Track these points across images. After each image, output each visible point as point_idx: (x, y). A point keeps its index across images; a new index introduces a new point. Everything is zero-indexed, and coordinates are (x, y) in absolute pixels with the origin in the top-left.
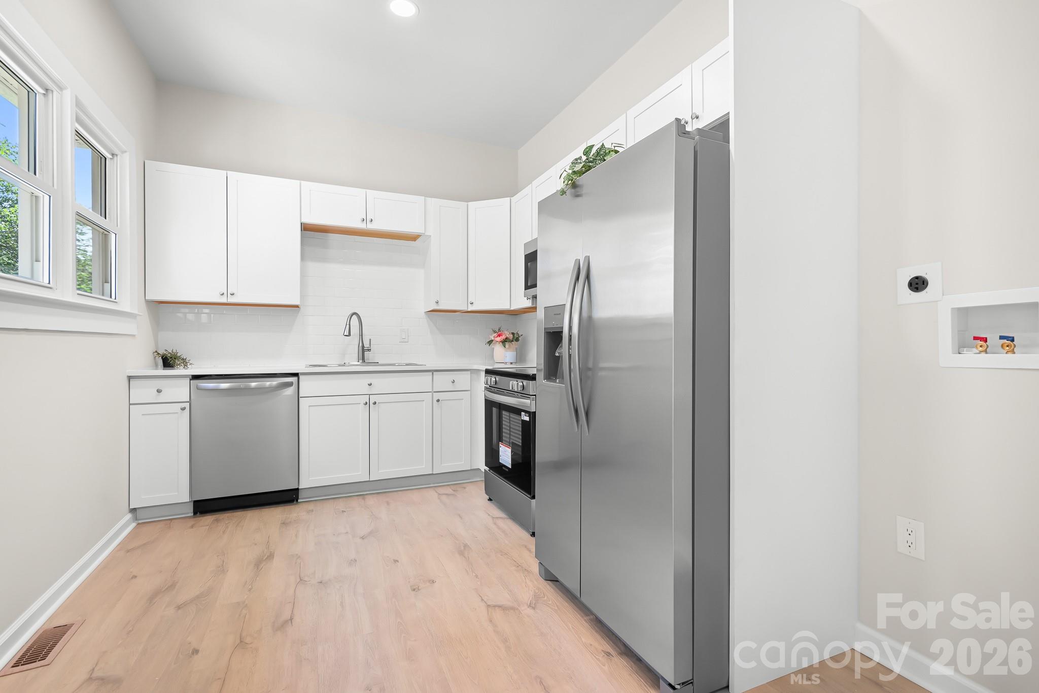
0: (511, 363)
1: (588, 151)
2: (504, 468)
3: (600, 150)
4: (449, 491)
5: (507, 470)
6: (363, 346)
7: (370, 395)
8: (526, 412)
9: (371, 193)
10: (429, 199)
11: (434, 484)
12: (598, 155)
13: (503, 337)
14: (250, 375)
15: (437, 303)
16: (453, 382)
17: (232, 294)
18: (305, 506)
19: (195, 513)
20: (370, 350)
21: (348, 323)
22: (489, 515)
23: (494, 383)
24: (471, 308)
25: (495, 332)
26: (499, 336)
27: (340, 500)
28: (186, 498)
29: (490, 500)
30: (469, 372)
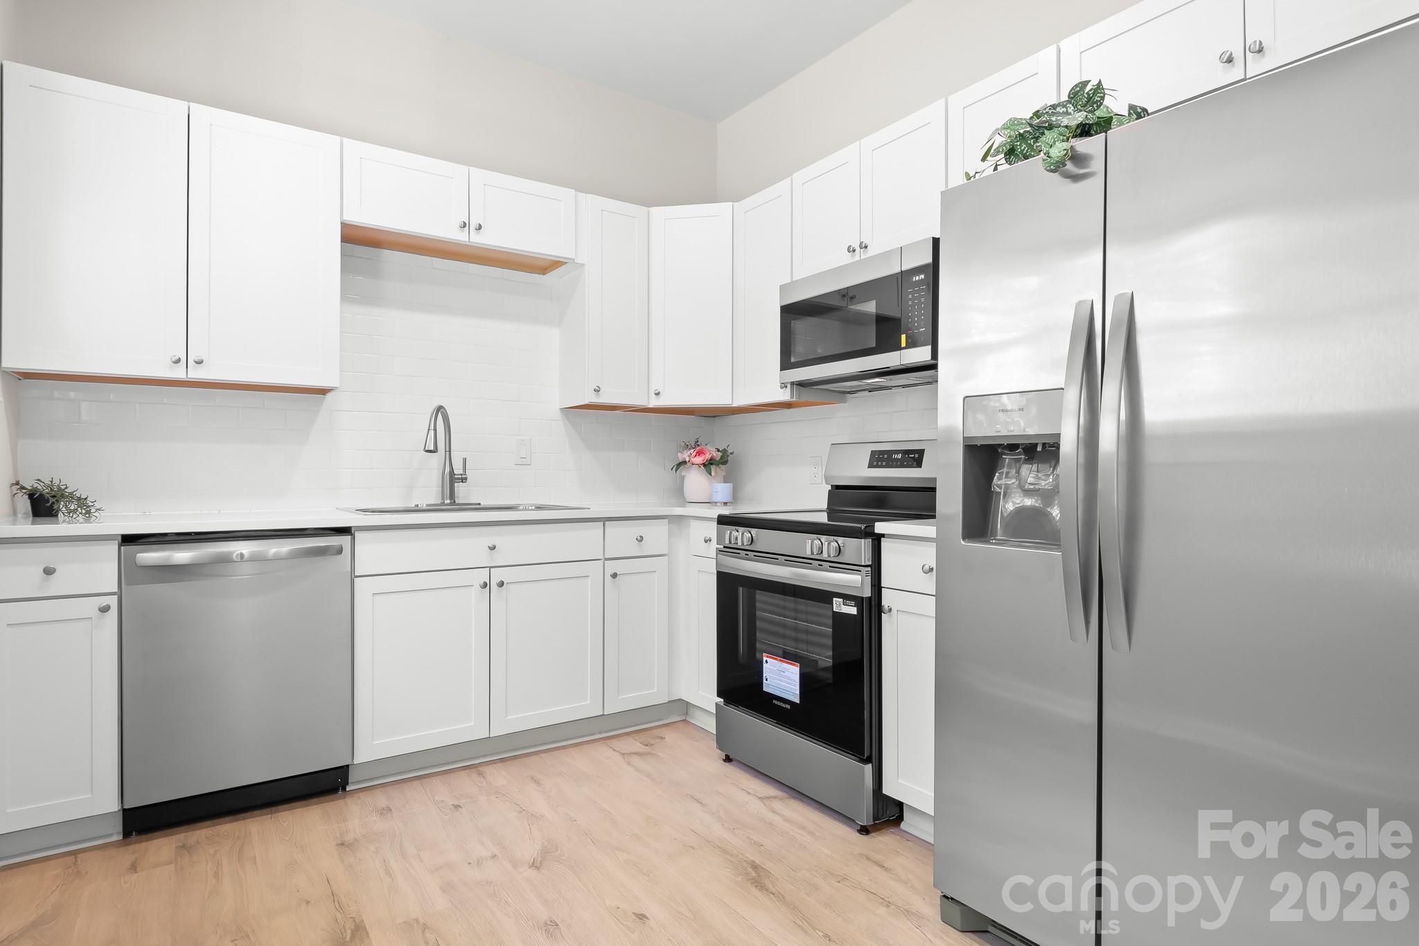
0: (725, 504)
1: (1078, 91)
2: (775, 702)
3: (1093, 93)
4: (634, 745)
5: (788, 707)
6: (452, 473)
7: (490, 567)
8: (846, 598)
9: (478, 174)
10: (581, 195)
11: (600, 733)
12: (1087, 102)
13: (708, 456)
14: (243, 534)
15: (597, 391)
16: (641, 539)
17: (199, 362)
18: (366, 798)
19: (127, 833)
20: (466, 479)
21: (432, 427)
22: (749, 793)
23: (749, 541)
24: (654, 403)
25: (687, 447)
26: (699, 453)
27: (434, 780)
28: (112, 805)
29: (728, 759)
30: (666, 521)
